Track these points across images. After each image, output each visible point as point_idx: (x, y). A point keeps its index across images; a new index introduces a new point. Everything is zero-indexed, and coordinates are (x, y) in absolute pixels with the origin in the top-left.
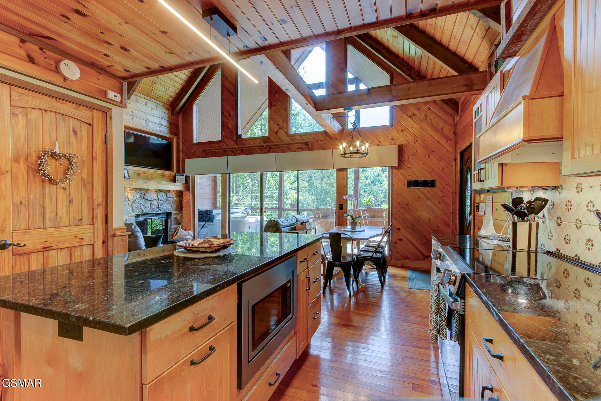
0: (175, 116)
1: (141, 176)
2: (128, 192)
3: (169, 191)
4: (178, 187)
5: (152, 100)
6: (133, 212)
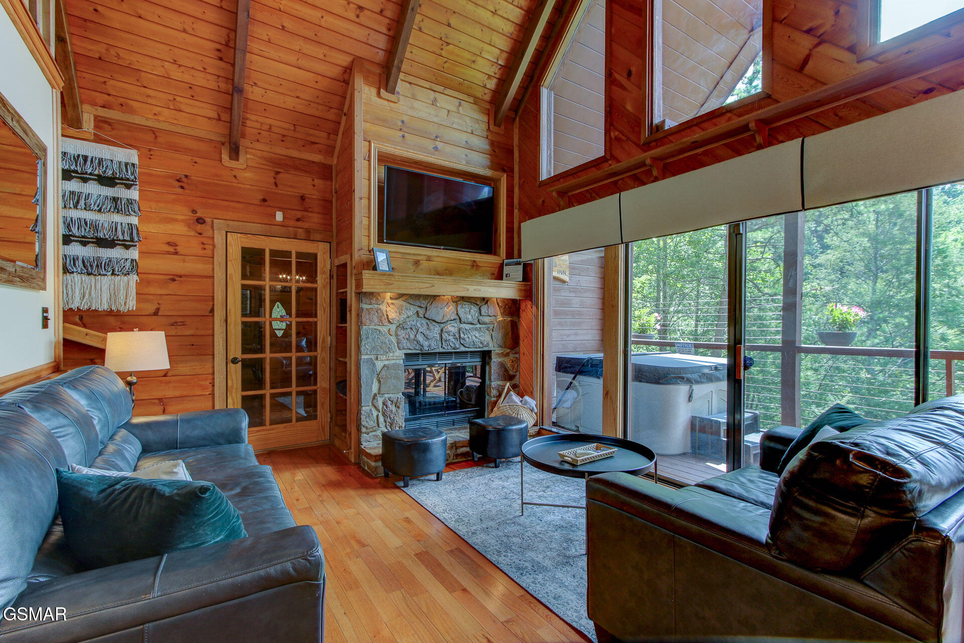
0: (503, 127)
1: (421, 267)
2: (388, 303)
3: (485, 300)
4: (507, 290)
5: (448, 91)
6: (400, 349)
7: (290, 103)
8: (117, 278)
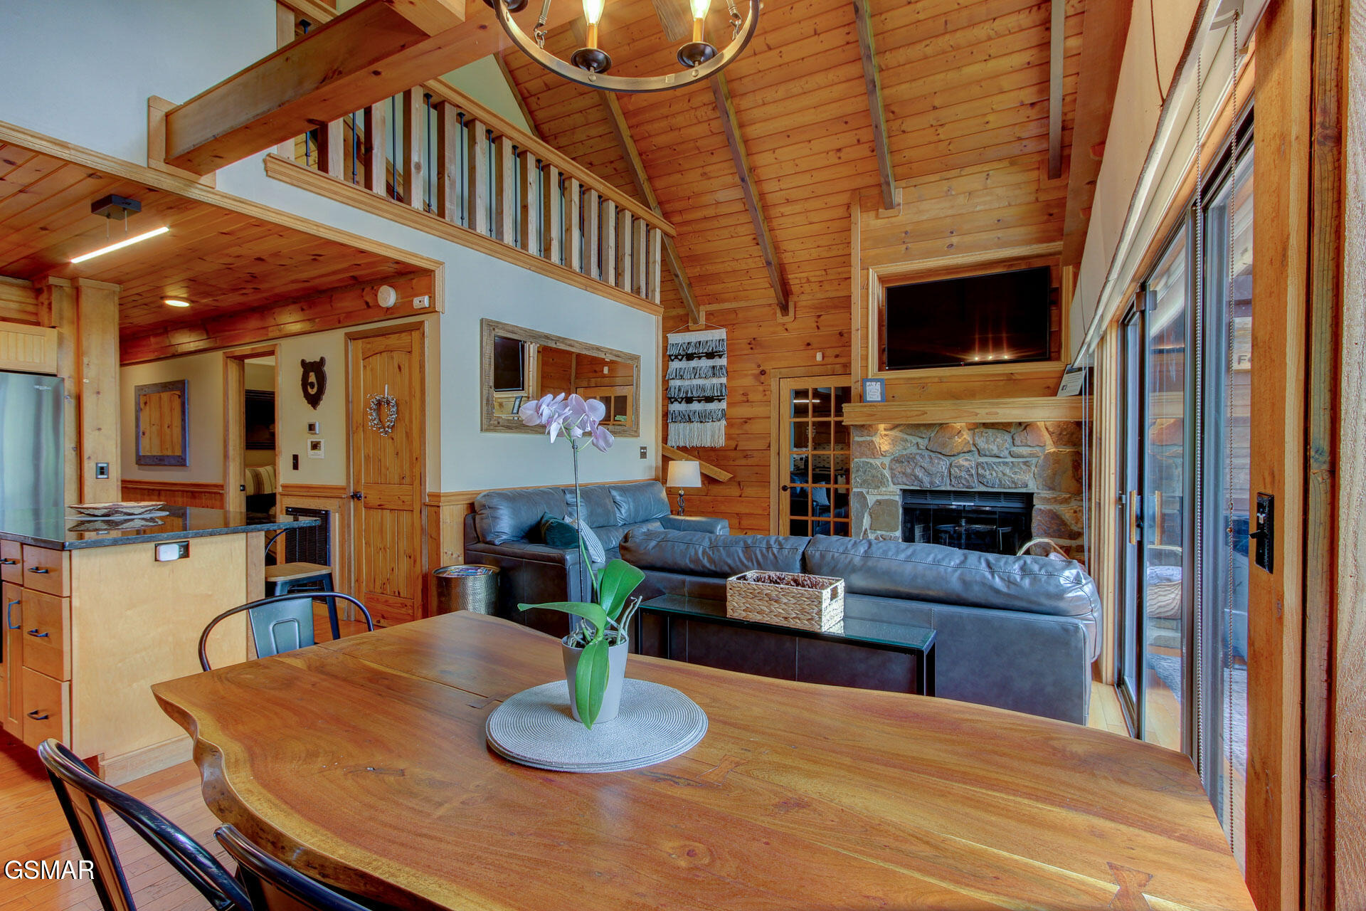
1: (928, 391)
2: (881, 435)
3: (1022, 426)
5: (967, 170)
6: (894, 484)
7: (815, 253)
8: (715, 423)
